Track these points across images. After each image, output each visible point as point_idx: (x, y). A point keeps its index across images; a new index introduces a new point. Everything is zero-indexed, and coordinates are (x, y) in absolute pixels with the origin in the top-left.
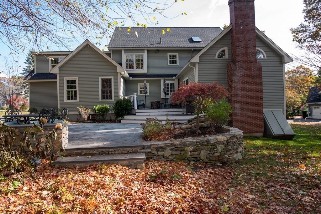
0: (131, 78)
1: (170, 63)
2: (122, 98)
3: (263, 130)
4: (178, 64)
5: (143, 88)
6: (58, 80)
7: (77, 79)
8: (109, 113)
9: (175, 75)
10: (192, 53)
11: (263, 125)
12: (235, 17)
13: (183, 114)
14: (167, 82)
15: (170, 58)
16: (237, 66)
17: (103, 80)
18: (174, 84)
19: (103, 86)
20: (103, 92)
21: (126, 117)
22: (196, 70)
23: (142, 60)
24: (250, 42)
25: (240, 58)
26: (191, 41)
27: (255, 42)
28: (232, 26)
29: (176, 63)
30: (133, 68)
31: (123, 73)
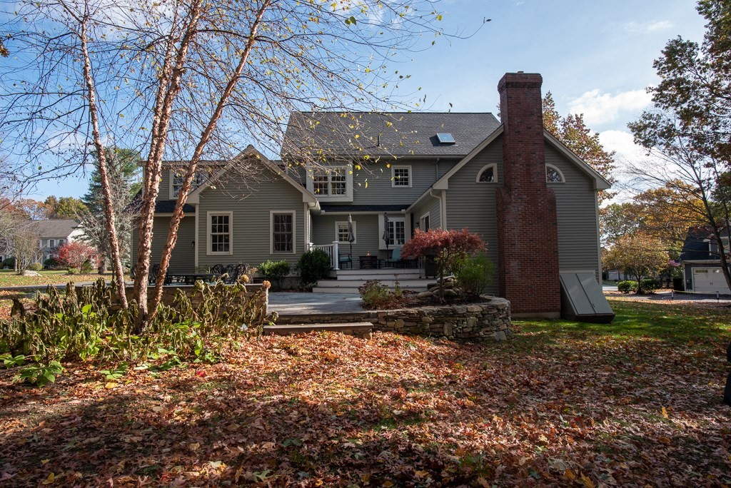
0: (323, 212)
2: (311, 249)
3: (559, 307)
4: (411, 185)
5: (346, 231)
6: (197, 214)
7: (231, 214)
8: (289, 276)
9: (406, 207)
10: (437, 165)
11: (559, 299)
12: (509, 113)
13: (420, 278)
14: (391, 219)
15: (396, 175)
16: (513, 196)
17: (276, 217)
18: (402, 223)
19: (276, 228)
20: (276, 237)
21: (320, 283)
22: (443, 203)
23: (344, 178)
24: (534, 155)
25: (518, 182)
26: (435, 141)
27: (543, 156)
28: (504, 127)
29: (406, 184)
30: (326, 192)
31: (312, 204)
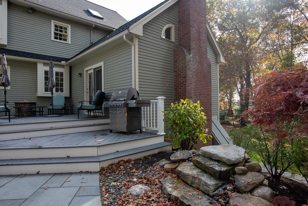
1: (56, 38)
4: (69, 41)
10: (92, 31)
15: (56, 30)
16: (191, 55)
22: (136, 49)
25: (194, 44)
